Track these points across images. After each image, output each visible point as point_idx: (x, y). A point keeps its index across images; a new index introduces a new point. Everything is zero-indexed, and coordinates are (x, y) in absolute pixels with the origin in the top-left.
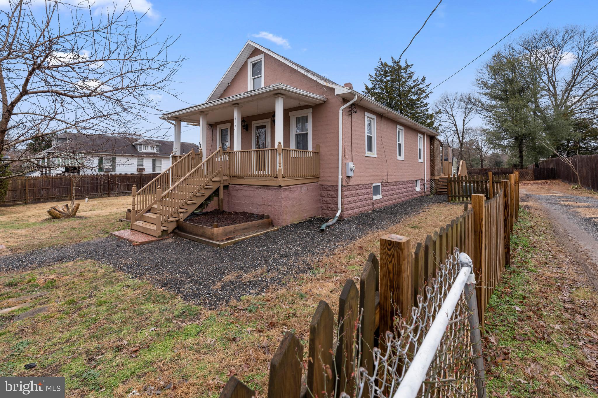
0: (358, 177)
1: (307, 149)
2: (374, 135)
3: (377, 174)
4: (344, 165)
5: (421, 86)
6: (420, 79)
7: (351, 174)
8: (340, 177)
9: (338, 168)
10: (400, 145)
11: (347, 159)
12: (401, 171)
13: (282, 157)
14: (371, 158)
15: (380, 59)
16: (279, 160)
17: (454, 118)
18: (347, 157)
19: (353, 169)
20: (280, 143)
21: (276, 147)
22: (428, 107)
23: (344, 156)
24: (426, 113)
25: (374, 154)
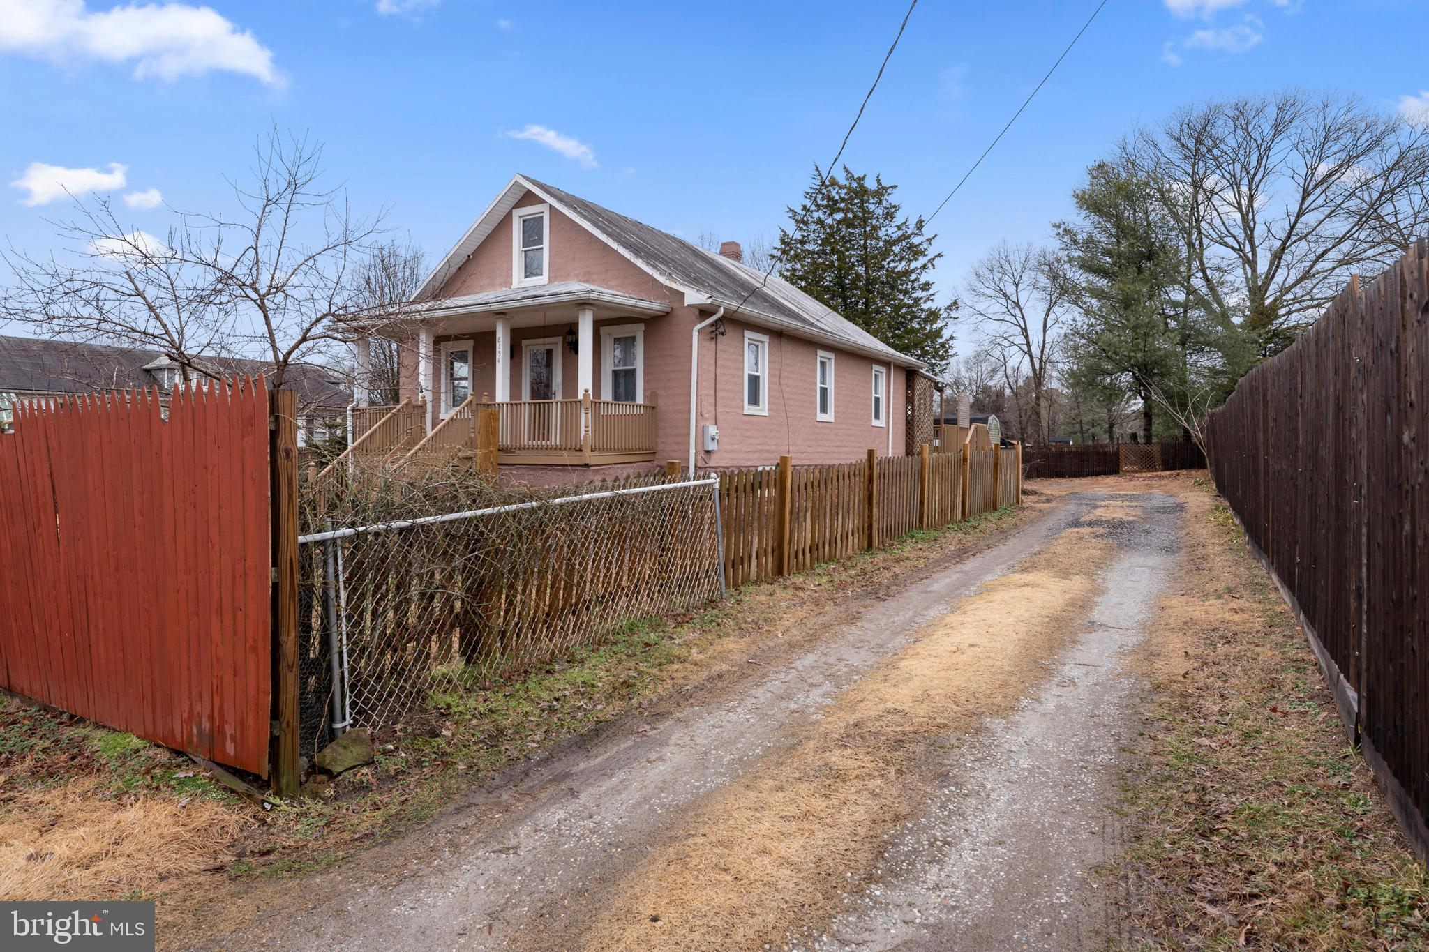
0: (728, 452)
1: (634, 399)
2: (764, 373)
3: (768, 448)
4: (700, 430)
5: (916, 240)
6: (912, 223)
7: (712, 446)
8: (692, 451)
9: (689, 435)
10: (824, 391)
11: (706, 419)
12: (827, 443)
13: (590, 415)
14: (756, 418)
15: (817, 169)
16: (585, 420)
17: (1021, 310)
18: (707, 416)
19: (717, 437)
20: (586, 391)
21: (580, 397)
22: (931, 292)
23: (700, 414)
24: (925, 306)
25: (763, 409)
